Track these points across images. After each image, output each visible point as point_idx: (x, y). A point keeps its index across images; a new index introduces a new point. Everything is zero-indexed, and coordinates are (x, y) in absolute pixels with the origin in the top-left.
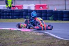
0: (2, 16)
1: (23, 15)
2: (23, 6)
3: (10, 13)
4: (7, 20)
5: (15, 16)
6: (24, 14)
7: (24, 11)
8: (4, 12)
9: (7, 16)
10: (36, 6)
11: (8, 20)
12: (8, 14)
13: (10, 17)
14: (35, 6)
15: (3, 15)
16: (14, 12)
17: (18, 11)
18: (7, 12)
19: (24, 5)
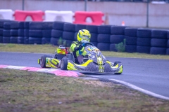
3: (19, 30)
4: (10, 47)
5: (30, 38)
7: (53, 25)
11: (13, 46)
13: (17, 39)
14: (73, 14)
16: (28, 28)
17: (37, 27)
19: (47, 12)
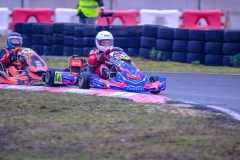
0: (65, 48)
1: (139, 47)
2: (138, 14)
6: (142, 43)
8: (72, 34)
9: (83, 47)
10: (185, 17)
12: (87, 41)
15: (71, 45)
18: (86, 33)
